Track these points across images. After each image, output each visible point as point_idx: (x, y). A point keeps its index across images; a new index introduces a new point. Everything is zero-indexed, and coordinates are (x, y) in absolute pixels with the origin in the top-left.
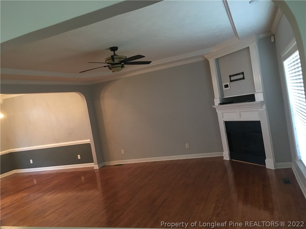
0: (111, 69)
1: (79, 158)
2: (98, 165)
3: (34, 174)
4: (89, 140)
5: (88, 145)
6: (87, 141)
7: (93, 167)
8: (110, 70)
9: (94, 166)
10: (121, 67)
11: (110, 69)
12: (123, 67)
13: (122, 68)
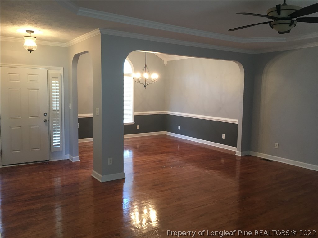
0: (274, 26)
1: (223, 138)
2: (241, 152)
3: (179, 140)
4: (237, 121)
5: (235, 126)
6: (235, 121)
7: (235, 152)
8: (271, 28)
9: (237, 151)
10: (289, 24)
11: (272, 26)
12: (293, 25)
13: (290, 26)
